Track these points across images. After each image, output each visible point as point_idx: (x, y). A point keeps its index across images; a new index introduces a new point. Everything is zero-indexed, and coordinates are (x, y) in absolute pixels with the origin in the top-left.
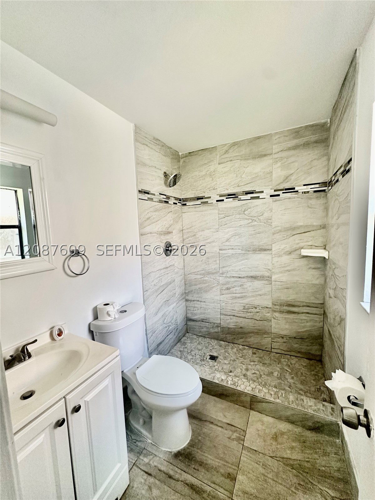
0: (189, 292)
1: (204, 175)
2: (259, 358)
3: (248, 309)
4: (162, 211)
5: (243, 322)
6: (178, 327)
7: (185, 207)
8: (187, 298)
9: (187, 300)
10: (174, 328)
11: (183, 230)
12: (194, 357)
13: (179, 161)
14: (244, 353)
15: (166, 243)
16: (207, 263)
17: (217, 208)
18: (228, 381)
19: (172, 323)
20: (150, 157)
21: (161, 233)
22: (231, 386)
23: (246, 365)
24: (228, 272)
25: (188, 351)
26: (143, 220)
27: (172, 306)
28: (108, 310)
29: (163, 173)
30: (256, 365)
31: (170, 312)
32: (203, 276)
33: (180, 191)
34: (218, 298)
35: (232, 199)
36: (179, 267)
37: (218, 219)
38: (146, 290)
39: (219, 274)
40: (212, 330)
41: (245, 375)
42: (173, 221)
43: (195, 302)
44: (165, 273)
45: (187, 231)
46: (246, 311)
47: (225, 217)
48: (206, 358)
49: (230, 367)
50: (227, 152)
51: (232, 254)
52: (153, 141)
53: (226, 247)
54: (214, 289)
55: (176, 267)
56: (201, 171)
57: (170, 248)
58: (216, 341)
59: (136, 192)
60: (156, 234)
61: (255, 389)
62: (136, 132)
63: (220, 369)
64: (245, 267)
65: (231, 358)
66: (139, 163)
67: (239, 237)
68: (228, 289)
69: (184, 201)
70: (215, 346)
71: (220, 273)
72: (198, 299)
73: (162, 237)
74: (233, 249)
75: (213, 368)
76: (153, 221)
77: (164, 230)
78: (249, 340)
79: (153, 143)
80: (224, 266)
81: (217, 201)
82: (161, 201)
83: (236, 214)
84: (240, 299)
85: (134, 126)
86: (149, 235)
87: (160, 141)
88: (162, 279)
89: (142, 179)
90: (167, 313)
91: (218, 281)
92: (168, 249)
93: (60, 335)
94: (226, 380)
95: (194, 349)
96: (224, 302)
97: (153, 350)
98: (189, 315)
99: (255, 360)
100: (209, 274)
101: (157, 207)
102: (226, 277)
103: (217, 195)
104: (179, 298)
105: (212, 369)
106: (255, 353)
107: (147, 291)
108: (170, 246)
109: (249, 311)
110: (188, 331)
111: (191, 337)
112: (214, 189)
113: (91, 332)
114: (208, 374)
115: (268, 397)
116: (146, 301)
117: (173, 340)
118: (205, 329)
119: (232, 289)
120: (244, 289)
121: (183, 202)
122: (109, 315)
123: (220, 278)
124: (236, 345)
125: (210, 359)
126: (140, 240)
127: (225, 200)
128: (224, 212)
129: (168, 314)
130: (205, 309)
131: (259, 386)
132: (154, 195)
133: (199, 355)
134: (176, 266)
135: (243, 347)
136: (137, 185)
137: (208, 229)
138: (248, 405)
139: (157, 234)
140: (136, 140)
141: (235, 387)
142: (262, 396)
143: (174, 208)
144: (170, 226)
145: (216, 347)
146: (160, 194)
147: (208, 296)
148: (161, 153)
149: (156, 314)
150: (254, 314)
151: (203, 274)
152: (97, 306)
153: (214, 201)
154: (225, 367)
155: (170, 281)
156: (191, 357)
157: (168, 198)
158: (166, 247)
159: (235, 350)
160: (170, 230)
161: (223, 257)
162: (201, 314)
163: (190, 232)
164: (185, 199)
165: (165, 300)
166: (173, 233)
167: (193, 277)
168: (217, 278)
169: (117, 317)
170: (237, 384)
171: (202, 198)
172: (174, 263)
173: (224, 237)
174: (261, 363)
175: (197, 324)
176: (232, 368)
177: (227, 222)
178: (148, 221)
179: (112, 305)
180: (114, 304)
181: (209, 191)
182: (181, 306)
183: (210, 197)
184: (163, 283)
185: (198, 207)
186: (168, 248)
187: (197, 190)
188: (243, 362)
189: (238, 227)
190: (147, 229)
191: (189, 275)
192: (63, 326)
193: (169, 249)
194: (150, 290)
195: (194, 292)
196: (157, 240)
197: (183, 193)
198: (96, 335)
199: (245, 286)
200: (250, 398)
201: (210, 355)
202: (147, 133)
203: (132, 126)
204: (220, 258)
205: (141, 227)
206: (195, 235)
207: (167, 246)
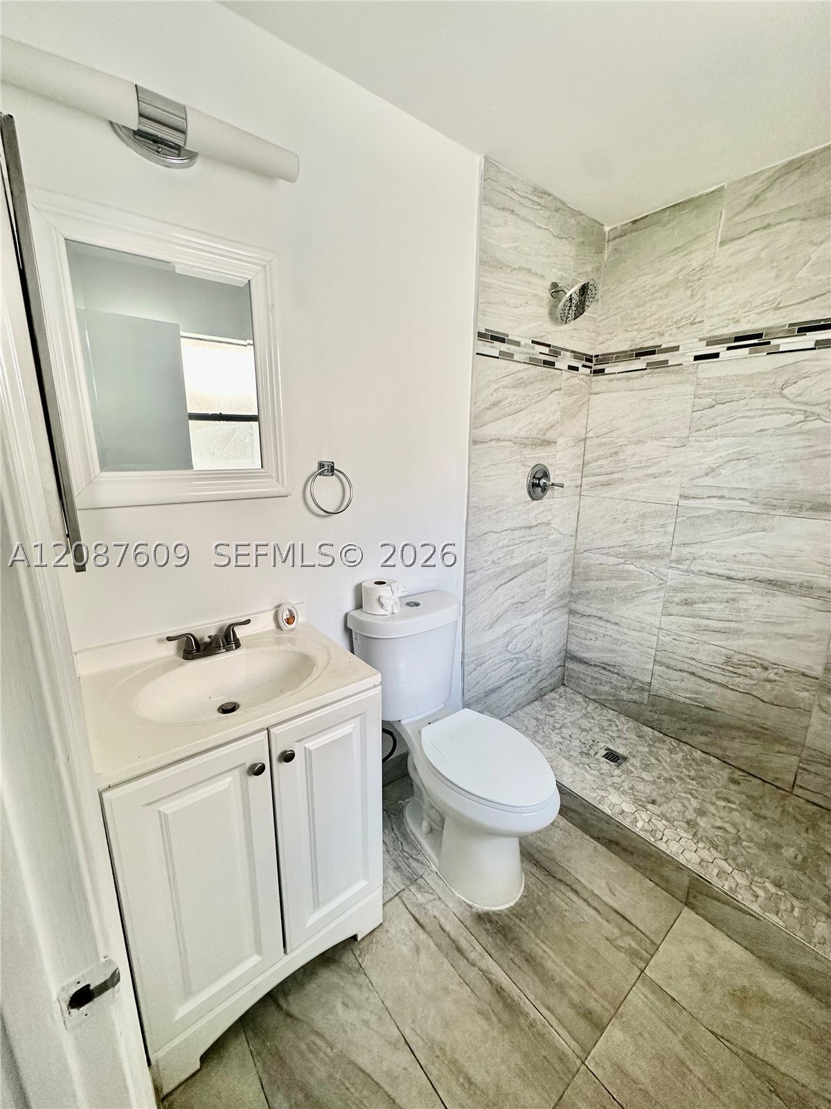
0: (580, 593)
1: (668, 285)
2: (748, 797)
3: (739, 665)
4: (534, 387)
5: (716, 697)
6: (542, 668)
7: (601, 378)
8: (573, 606)
9: (572, 612)
10: (531, 667)
11: (585, 440)
12: (567, 742)
13: (600, 251)
14: (703, 771)
15: (534, 467)
16: (639, 528)
17: (695, 379)
18: (636, 820)
19: (526, 655)
20: (518, 244)
21: (525, 441)
22: (642, 834)
23: (703, 800)
24: (694, 559)
25: (556, 724)
26: (483, 407)
27: (531, 618)
28: (381, 593)
29: (548, 285)
30: (732, 810)
31: (525, 629)
32: (622, 561)
33: (594, 334)
34: (655, 621)
35: (747, 350)
36: (561, 530)
37: (690, 410)
38: (471, 570)
39: (667, 561)
40: (624, 695)
41: (691, 824)
42: (562, 416)
43: (591, 620)
44: (524, 539)
45: (597, 441)
46: (731, 669)
47: (713, 406)
48: (596, 753)
49: (653, 790)
50: (756, 199)
51: (719, 512)
52: (530, 199)
53: (699, 492)
54: (649, 597)
55: (555, 529)
56: (661, 272)
57: (543, 481)
58: (632, 724)
59: (471, 336)
60: (512, 445)
61: (711, 866)
62: (486, 179)
63: (626, 786)
64: (753, 551)
65: (663, 773)
66: (488, 261)
67: (751, 466)
68: (686, 603)
69: (599, 362)
70: (626, 733)
71: (672, 558)
72: (600, 614)
73: (527, 452)
74: (722, 497)
75: (609, 780)
76: (508, 410)
77: (534, 434)
78: (725, 743)
79: (529, 204)
80: (688, 542)
81: (697, 358)
82: (533, 361)
83: (753, 395)
84: (718, 635)
85: (483, 160)
86: (493, 443)
87: (550, 195)
88: (513, 551)
89: (490, 303)
90: (518, 630)
91: (662, 579)
92: (539, 484)
93: (289, 621)
94: (633, 817)
95: (569, 724)
96: (669, 635)
97: (474, 699)
98: (573, 648)
99: (731, 798)
100: (641, 558)
101: (521, 375)
102: (686, 571)
103: (701, 340)
104: (553, 603)
105: (603, 780)
106: (736, 782)
107: (474, 571)
108: (546, 475)
109: (740, 671)
110: (565, 682)
111: (568, 696)
112: (693, 323)
113: (348, 631)
114: (588, 787)
115: (744, 897)
116: (468, 594)
117: (523, 692)
118: (607, 688)
119: (701, 605)
120: (739, 610)
121: (596, 364)
122: (382, 605)
123: (670, 570)
124: (686, 748)
125: (606, 756)
126: (469, 454)
127: (725, 354)
128: (715, 391)
129: (520, 633)
130: (615, 641)
131: (723, 863)
132: (518, 344)
133: (580, 741)
134: (554, 526)
135: (704, 756)
136: (476, 319)
137: (656, 439)
138: (681, 894)
139: (514, 443)
140: (485, 199)
141: (653, 839)
142: (726, 887)
143: (567, 379)
144: (552, 426)
145: (627, 735)
146: (533, 342)
147: (628, 612)
148: (550, 229)
149: (491, 626)
150: (755, 682)
151: (625, 556)
152: (361, 583)
153: (686, 359)
154: (640, 786)
155: (533, 558)
156: (558, 739)
157: (556, 352)
158: (534, 477)
159: (678, 757)
160: (549, 436)
161: (688, 518)
162: (603, 650)
163: (605, 444)
164: (602, 355)
165: (515, 600)
166: (558, 444)
167: (595, 559)
168: (661, 570)
169: (396, 611)
170: (659, 835)
171: (653, 353)
172: (549, 518)
173: (702, 461)
174: (750, 810)
175: (590, 671)
176: (659, 795)
177: (718, 420)
178: (495, 409)
179: (390, 585)
180: (393, 585)
181: (675, 330)
182: (556, 622)
183: (676, 349)
184: (515, 562)
185: (637, 378)
186: (539, 479)
187: (639, 330)
188: (694, 792)
189: (752, 435)
190: (490, 430)
191: (585, 554)
192: (297, 607)
193: (541, 484)
194: (480, 572)
195: (594, 597)
196: (513, 459)
197: (600, 339)
198: (356, 638)
199: (742, 605)
200: (688, 878)
201: (607, 749)
202: (515, 178)
203: (477, 161)
204: (679, 520)
205: (474, 424)
206: (616, 453)
207: (537, 476)
